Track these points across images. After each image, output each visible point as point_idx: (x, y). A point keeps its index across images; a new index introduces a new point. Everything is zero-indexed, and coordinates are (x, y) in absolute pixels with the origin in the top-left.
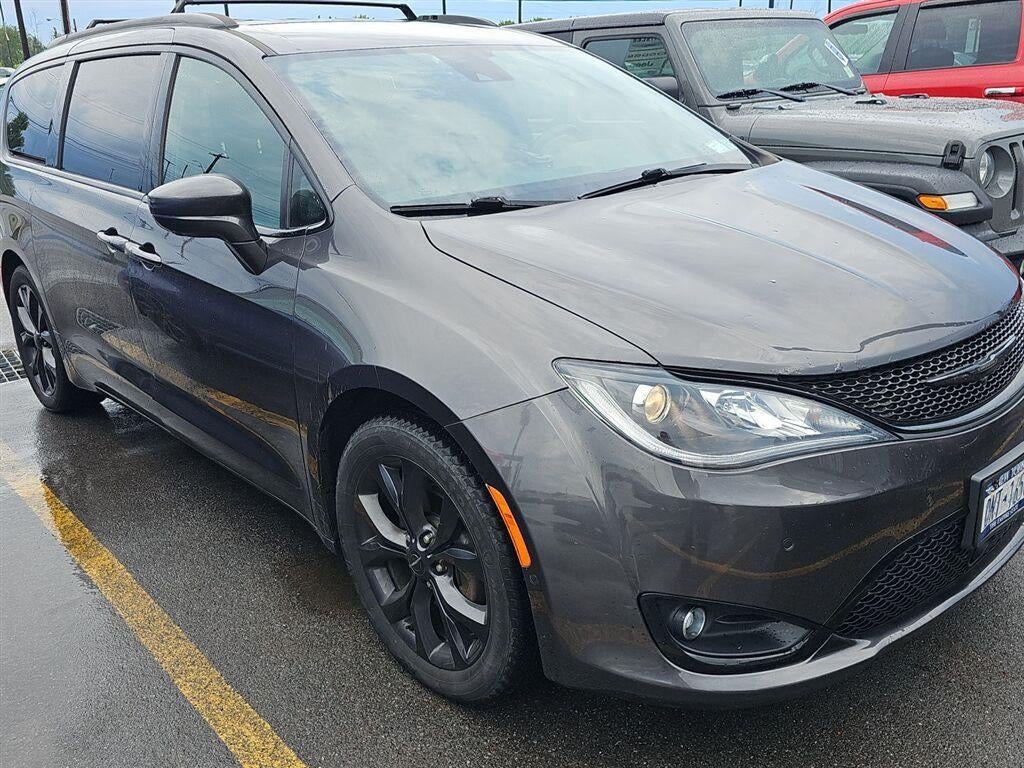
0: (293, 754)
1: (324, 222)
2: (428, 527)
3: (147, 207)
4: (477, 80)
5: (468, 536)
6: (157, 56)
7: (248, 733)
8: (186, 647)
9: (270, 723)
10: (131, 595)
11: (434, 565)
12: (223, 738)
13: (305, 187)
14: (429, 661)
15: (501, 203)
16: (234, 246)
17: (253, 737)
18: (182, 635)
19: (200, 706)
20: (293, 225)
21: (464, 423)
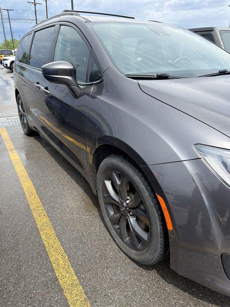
0: (73, 272)
1: (100, 80)
2: (129, 198)
3: (41, 72)
4: (159, 35)
5: (144, 206)
6: (54, 27)
7: (60, 259)
8: (46, 219)
9: (68, 256)
10: (34, 197)
11: (129, 212)
12: (51, 260)
13: (95, 68)
14: (124, 242)
15: (168, 77)
16: (69, 88)
17: (61, 261)
18: (46, 214)
19: (46, 245)
20: (90, 81)
21: (149, 166)
